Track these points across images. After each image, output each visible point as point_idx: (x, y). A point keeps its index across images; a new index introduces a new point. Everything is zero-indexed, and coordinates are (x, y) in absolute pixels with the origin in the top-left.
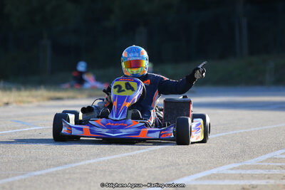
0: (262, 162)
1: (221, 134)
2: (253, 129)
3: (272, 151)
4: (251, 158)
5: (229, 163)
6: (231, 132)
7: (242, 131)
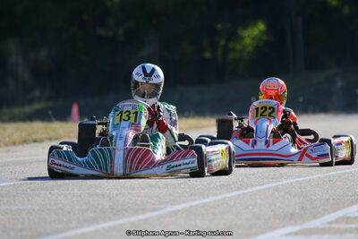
0: (331, 223)
1: (270, 185)
2: (315, 177)
3: (344, 207)
4: (315, 217)
5: (284, 226)
6: (284, 182)
7: (301, 179)
